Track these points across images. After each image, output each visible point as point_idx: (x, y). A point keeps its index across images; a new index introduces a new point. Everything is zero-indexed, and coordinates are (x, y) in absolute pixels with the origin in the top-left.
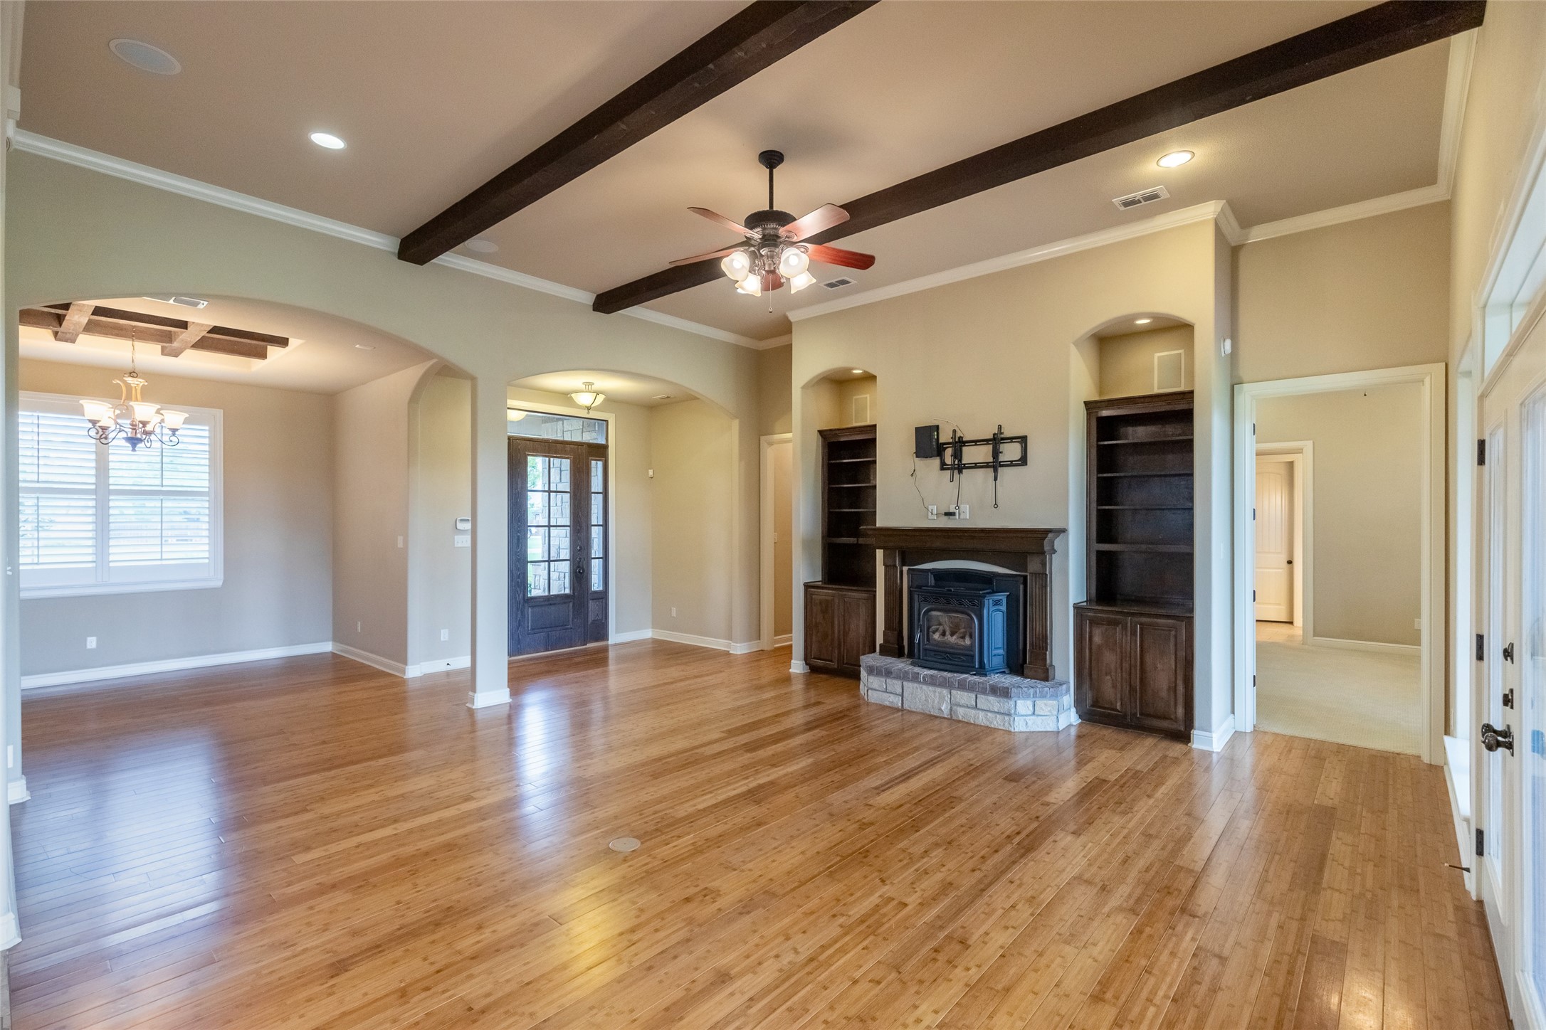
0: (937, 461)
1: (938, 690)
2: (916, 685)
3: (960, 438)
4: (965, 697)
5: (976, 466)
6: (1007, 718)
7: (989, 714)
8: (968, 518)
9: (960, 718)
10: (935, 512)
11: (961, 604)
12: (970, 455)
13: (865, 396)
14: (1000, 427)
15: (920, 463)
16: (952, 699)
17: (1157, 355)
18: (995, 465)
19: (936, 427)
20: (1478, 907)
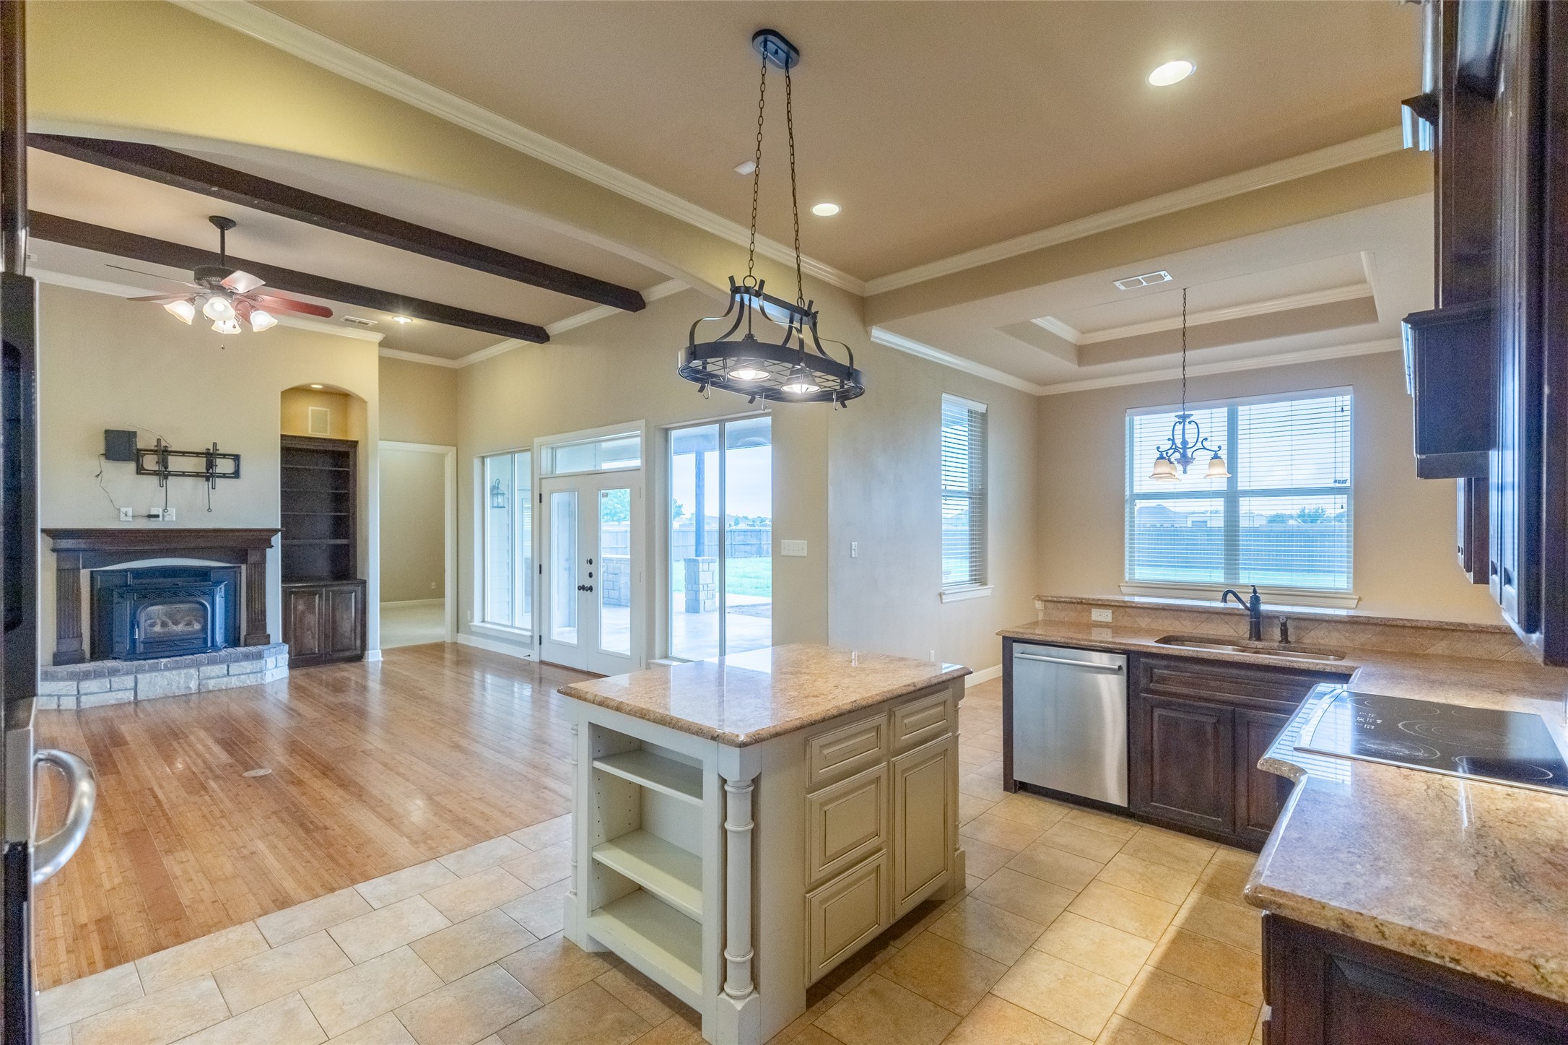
0: (132, 466)
2: (154, 675)
3: (166, 447)
4: (220, 669)
5: (183, 474)
6: (259, 675)
7: (242, 677)
8: (172, 520)
9: (211, 688)
10: (130, 513)
11: (190, 595)
12: (175, 463)
14: (215, 444)
16: (201, 674)
17: (310, 408)
18: (209, 475)
19: (134, 434)
20: (542, 662)
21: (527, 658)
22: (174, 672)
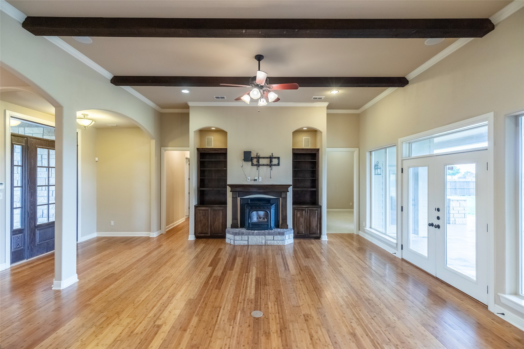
0: (250, 163)
1: (261, 236)
2: (253, 236)
3: (259, 156)
4: (271, 237)
5: (264, 165)
6: (283, 241)
7: (278, 241)
8: (261, 181)
9: (269, 244)
10: (250, 179)
11: (264, 208)
12: (262, 161)
13: (211, 137)
14: (272, 154)
15: (245, 163)
16: (266, 238)
17: (304, 138)
18: (270, 165)
19: (251, 152)
20: (403, 260)
21: (394, 254)
22: (258, 236)
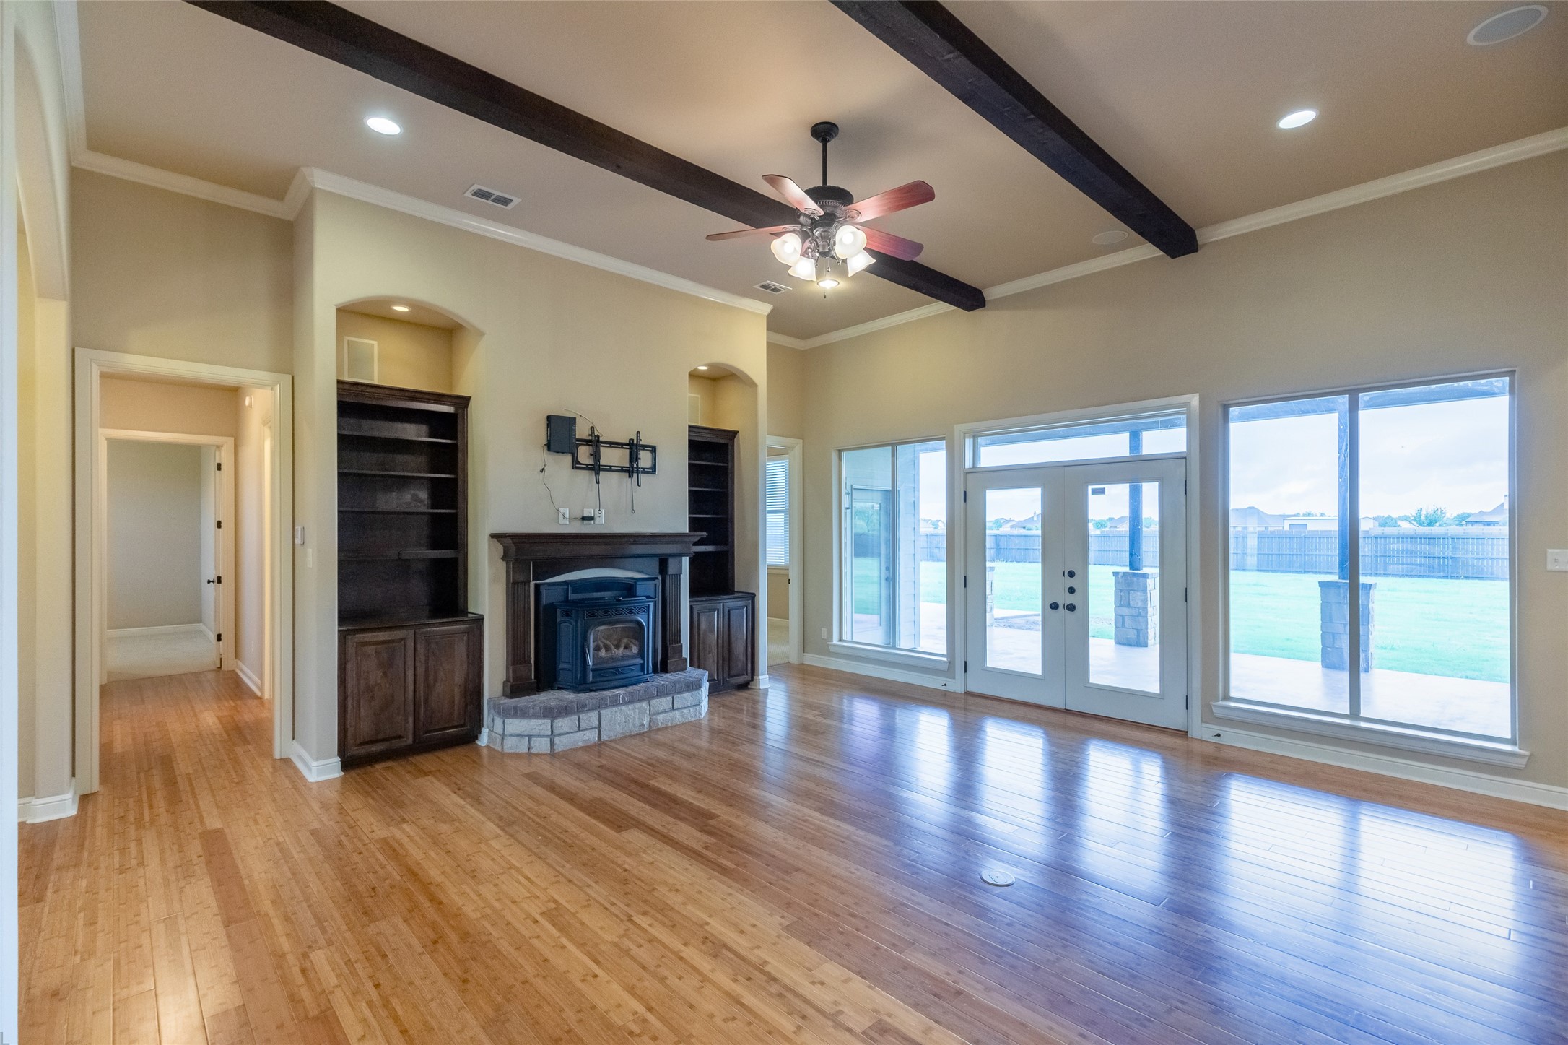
0: (567, 459)
1: (638, 705)
2: (615, 709)
3: (598, 436)
5: (610, 469)
7: (684, 711)
8: (603, 523)
9: (660, 725)
10: (567, 516)
12: (607, 456)
13: (371, 342)
14: (638, 433)
15: (551, 458)
16: (651, 708)
18: (631, 470)
19: (574, 419)
20: (967, 693)
22: (630, 707)
